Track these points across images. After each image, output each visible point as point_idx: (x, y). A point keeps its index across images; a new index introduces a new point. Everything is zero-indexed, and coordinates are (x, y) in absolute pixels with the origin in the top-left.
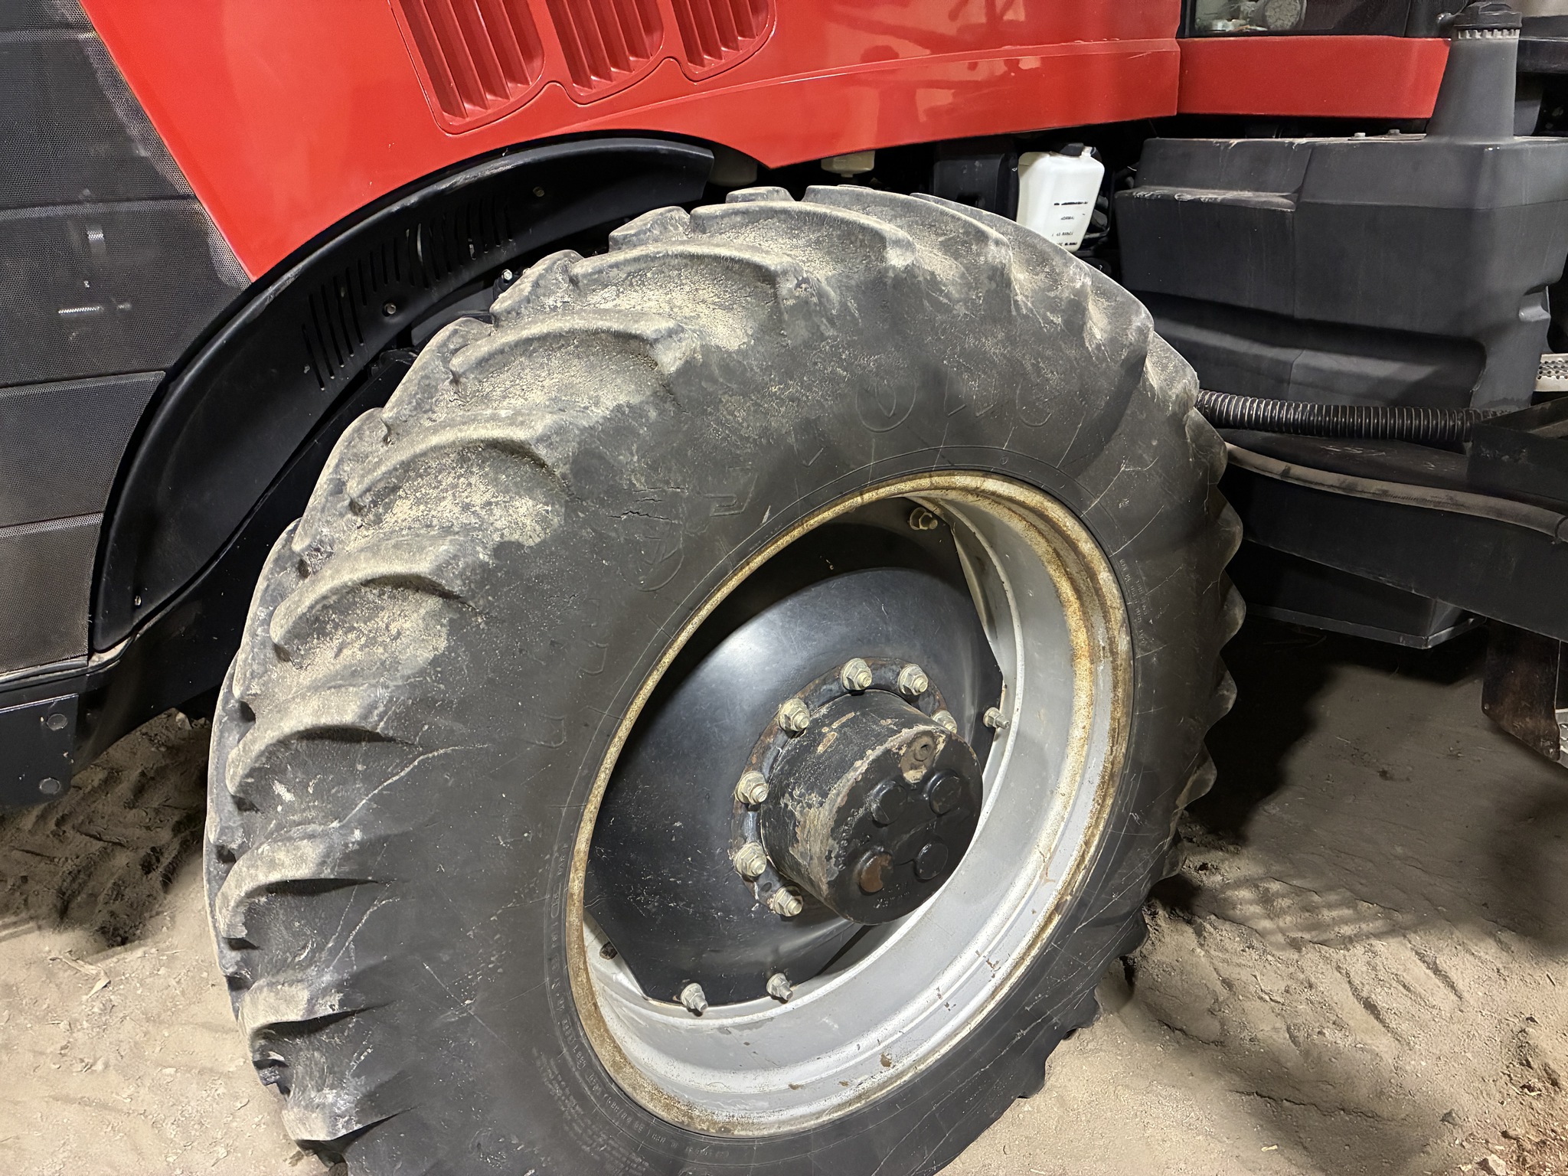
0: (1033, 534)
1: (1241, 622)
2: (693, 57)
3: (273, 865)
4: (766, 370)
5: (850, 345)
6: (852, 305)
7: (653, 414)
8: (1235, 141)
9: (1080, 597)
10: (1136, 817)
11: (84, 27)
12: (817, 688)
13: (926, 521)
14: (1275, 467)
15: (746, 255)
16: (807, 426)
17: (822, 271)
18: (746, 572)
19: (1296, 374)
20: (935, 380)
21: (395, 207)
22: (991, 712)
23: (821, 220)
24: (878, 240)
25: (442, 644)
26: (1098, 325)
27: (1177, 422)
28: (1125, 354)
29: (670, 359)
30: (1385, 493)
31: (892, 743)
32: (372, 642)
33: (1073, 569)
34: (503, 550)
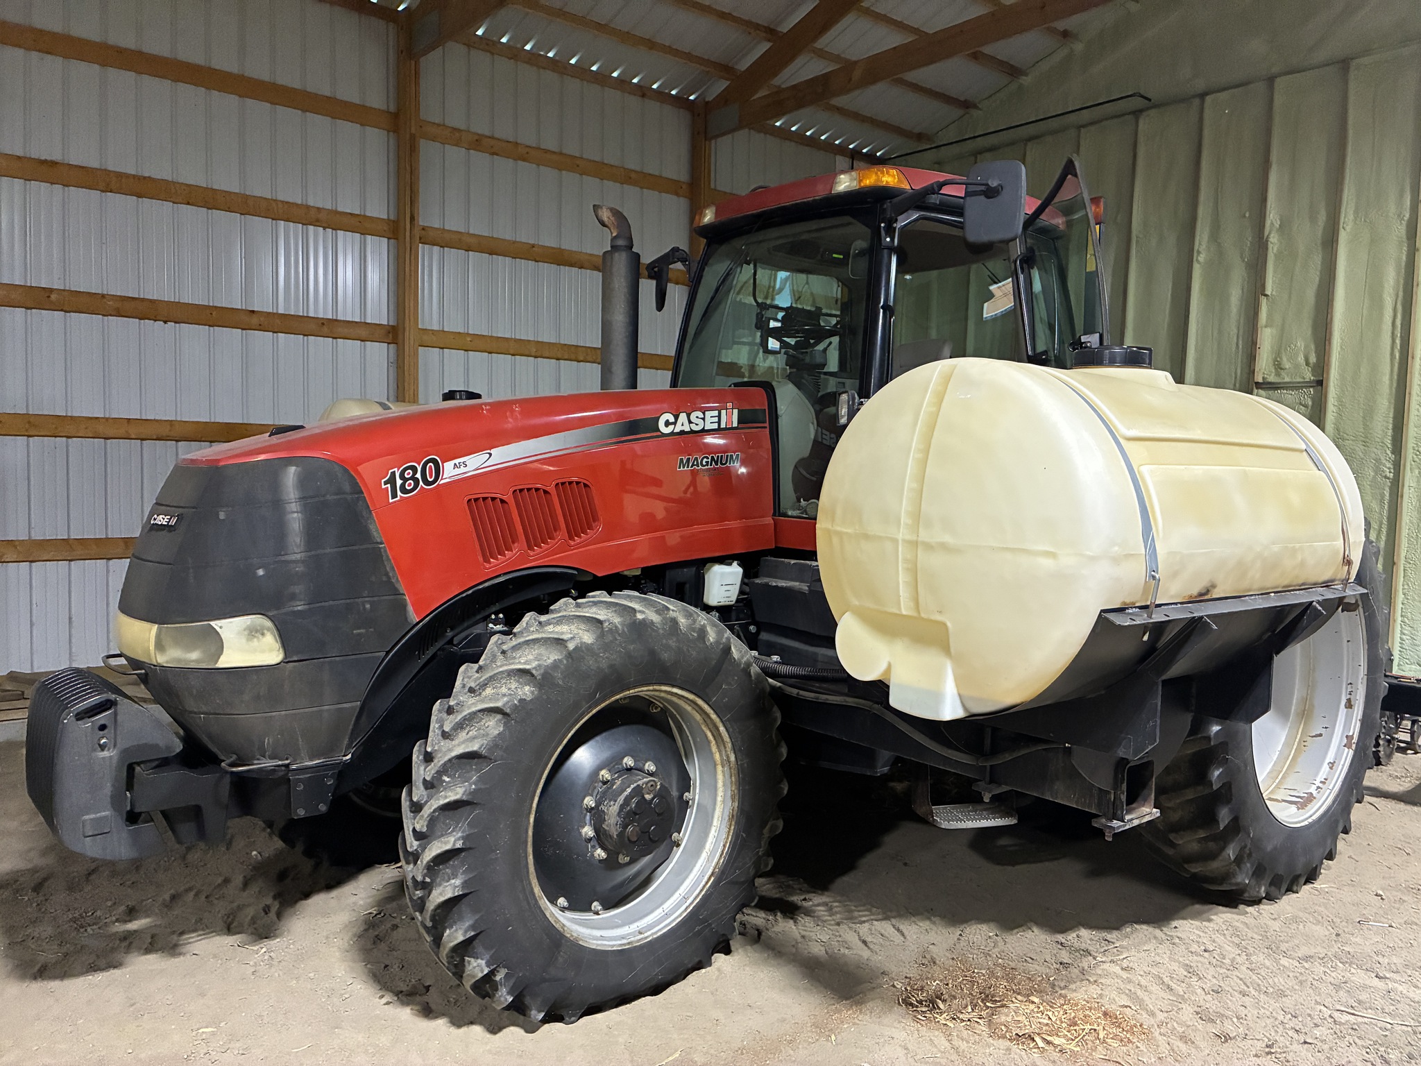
0: (695, 712)
1: (785, 755)
2: (571, 538)
3: (446, 797)
4: (599, 649)
5: (625, 642)
6: (626, 629)
7: (565, 662)
8: (793, 562)
9: (715, 739)
10: (744, 835)
11: (381, 543)
12: (614, 766)
13: (656, 708)
14: (794, 691)
15: (594, 616)
16: (611, 666)
17: (617, 620)
18: (590, 715)
19: (820, 658)
20: (652, 653)
21: (464, 595)
22: (687, 794)
23: (617, 604)
24: (634, 611)
25: (501, 729)
26: (712, 636)
27: (746, 671)
28: (721, 646)
29: (571, 646)
30: (827, 700)
31: (640, 783)
32: (479, 729)
33: (711, 726)
34: (521, 701)
